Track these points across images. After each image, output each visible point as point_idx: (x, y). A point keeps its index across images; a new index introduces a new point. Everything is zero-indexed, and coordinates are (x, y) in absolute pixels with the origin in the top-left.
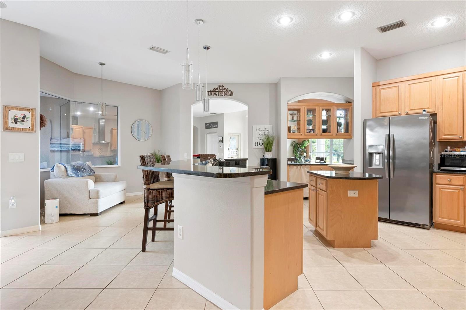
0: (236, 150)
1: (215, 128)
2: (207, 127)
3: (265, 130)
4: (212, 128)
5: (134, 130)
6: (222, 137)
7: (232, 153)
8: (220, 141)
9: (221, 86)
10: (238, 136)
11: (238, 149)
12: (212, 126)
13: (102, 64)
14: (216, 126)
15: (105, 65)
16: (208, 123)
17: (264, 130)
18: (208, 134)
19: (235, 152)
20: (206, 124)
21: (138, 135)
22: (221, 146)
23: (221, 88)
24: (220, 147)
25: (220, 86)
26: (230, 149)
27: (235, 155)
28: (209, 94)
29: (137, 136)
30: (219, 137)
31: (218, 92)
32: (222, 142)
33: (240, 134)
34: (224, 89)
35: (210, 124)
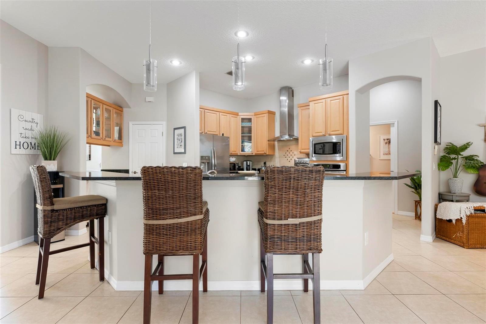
3: (33, 121)
17: (31, 120)
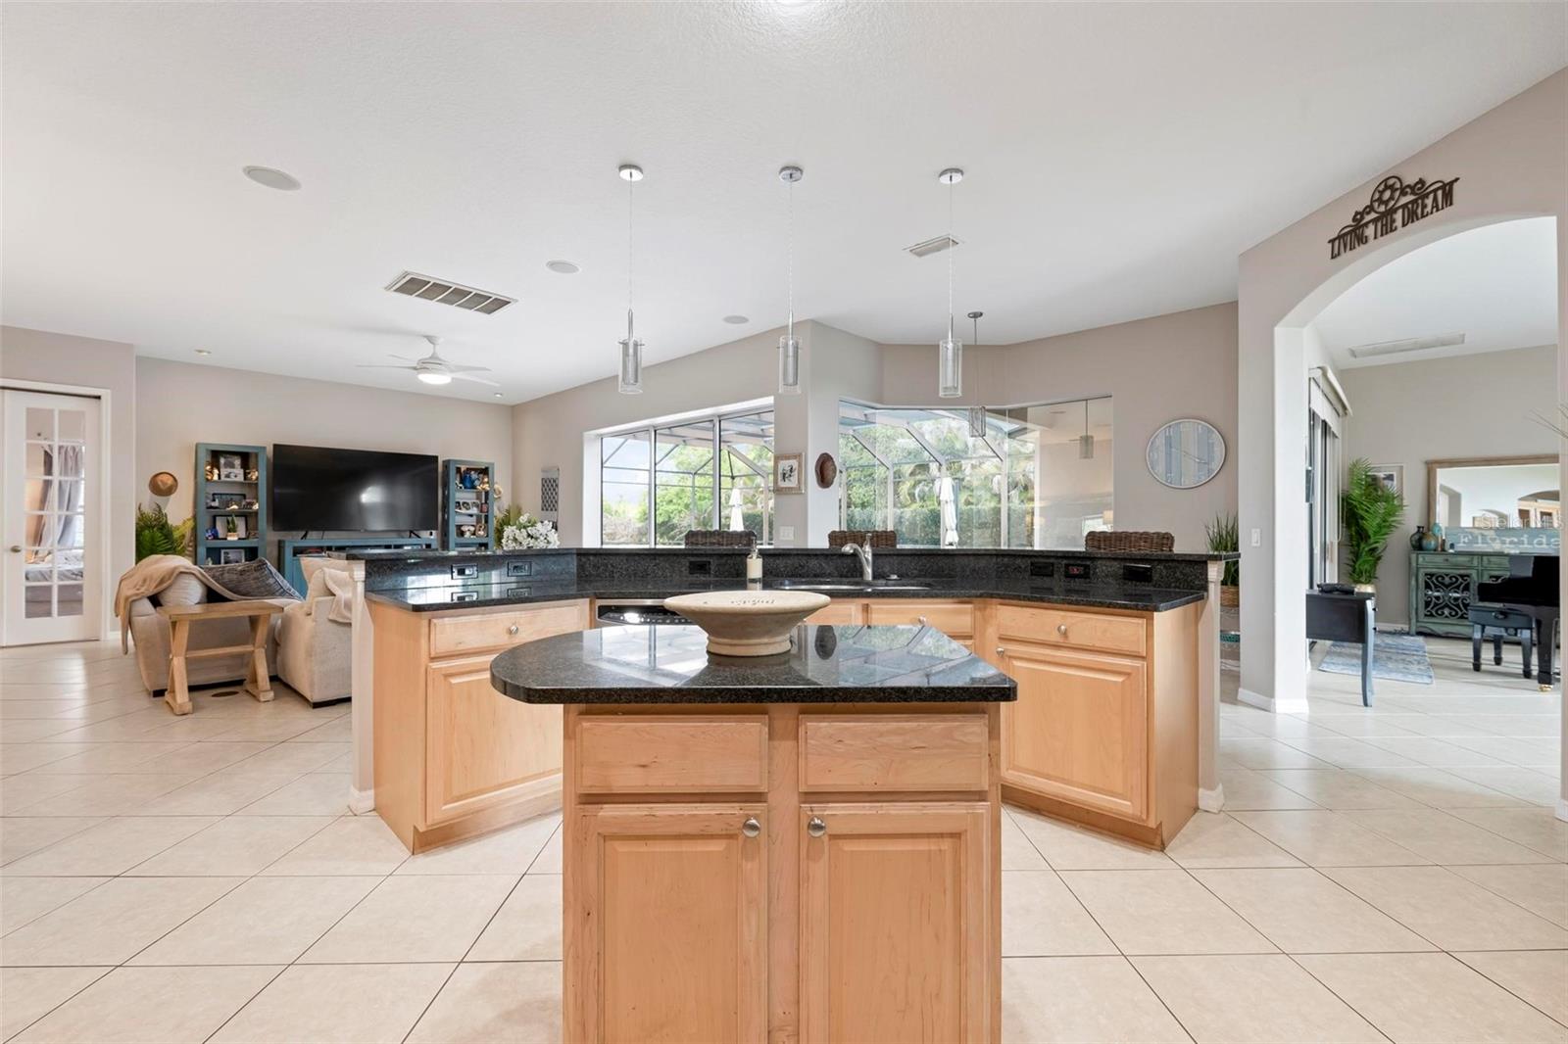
5: (1156, 456)
9: (1389, 186)
13: (976, 315)
15: (981, 314)
21: (1169, 470)
23: (1387, 195)
25: (1382, 187)
28: (1336, 252)
29: (1167, 473)
31: (1375, 221)
34: (1403, 193)
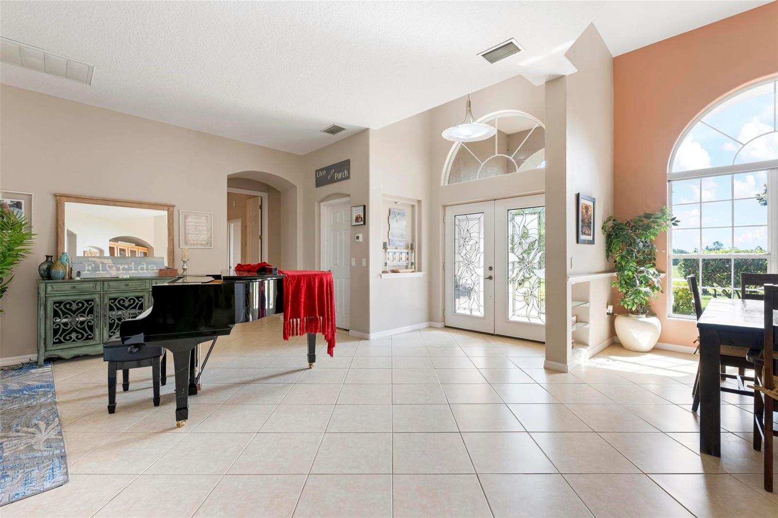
0: (407, 248)
1: (342, 179)
2: (320, 183)
4: (333, 181)
6: (364, 206)
7: (394, 259)
8: (357, 219)
10: (413, 206)
11: (412, 245)
12: (333, 177)
14: (346, 172)
16: (322, 170)
18: (322, 201)
19: (404, 256)
20: (316, 171)
22: (361, 236)
24: (358, 238)
26: (388, 247)
27: (405, 264)
30: (354, 209)
32: (364, 223)
33: (419, 202)
35: (328, 169)
